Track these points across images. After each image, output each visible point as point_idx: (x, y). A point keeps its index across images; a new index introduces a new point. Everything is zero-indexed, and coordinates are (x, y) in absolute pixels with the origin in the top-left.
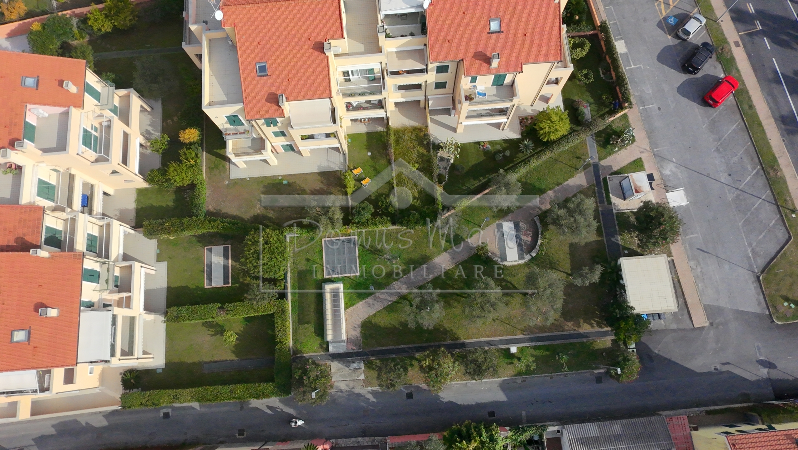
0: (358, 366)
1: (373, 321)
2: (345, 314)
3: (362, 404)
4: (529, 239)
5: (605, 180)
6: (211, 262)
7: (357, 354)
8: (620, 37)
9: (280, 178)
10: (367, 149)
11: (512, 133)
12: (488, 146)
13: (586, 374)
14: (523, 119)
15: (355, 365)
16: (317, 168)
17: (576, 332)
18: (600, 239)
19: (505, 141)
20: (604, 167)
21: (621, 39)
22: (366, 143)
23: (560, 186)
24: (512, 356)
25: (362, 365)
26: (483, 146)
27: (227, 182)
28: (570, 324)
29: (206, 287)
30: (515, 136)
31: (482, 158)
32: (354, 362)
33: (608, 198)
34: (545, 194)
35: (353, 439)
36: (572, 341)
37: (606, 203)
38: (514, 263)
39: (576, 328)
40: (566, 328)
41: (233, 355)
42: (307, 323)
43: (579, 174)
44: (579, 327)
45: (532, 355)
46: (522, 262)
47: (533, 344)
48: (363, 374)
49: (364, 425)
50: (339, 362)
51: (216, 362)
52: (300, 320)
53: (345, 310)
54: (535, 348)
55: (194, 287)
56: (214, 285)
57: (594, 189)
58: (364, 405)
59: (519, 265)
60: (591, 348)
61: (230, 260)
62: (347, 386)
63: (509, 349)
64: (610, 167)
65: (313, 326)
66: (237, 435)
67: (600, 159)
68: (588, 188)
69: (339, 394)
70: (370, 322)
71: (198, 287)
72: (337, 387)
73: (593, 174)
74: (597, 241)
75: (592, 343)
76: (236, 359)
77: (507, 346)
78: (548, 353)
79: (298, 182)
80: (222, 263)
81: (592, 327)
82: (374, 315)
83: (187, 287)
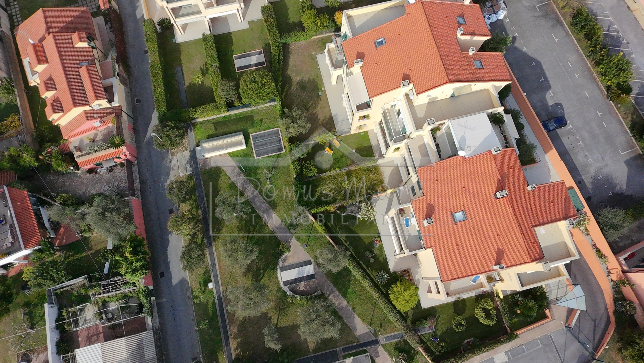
0: (189, 170)
1: (221, 175)
2: (225, 154)
3: (163, 178)
4: (302, 289)
5: (365, 352)
6: (252, 56)
7: (197, 168)
8: (511, 357)
9: (323, 89)
10: (358, 148)
11: (394, 264)
12: (378, 245)
13: (198, 349)
14: (408, 272)
15: (189, 168)
16: (335, 113)
17: (229, 336)
18: (311, 350)
19: (385, 259)
20: (376, 350)
21: (509, 358)
22: (362, 146)
23: (352, 311)
24: (206, 285)
25: (189, 173)
26: (377, 240)
27: (313, 54)
28: (235, 330)
29: (234, 56)
30: (392, 267)
31: (366, 241)
32: (191, 166)
33: (349, 356)
34: (343, 299)
35: (138, 176)
36: (222, 333)
37: (344, 354)
38: (279, 278)
39: (232, 337)
40: (232, 327)
41: (188, 84)
42: (216, 129)
43: (366, 327)
44: (234, 338)
45: (208, 301)
46: (282, 285)
47: (216, 301)
48: (183, 175)
49: (148, 181)
50: (190, 156)
51: (183, 74)
52: (217, 124)
53: (228, 153)
54: (214, 303)
55: (233, 49)
56: (236, 61)
57: (355, 342)
58: (162, 179)
59: (279, 283)
60: (218, 351)
61: (255, 68)
62: (174, 165)
63: (211, 282)
64: (378, 356)
65: (214, 133)
66: (137, 98)
67: (383, 345)
68: (355, 337)
69: (169, 160)
70: (220, 173)
71: (233, 51)
72: (173, 158)
73: (369, 340)
74: (309, 348)
75: (222, 351)
76: (186, 87)
77: (213, 280)
78: (211, 314)
79: (321, 102)
80: (252, 63)
81: (235, 350)
82: (226, 175)
83: (233, 44)
